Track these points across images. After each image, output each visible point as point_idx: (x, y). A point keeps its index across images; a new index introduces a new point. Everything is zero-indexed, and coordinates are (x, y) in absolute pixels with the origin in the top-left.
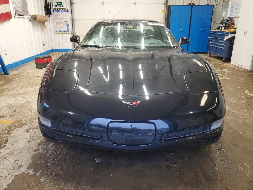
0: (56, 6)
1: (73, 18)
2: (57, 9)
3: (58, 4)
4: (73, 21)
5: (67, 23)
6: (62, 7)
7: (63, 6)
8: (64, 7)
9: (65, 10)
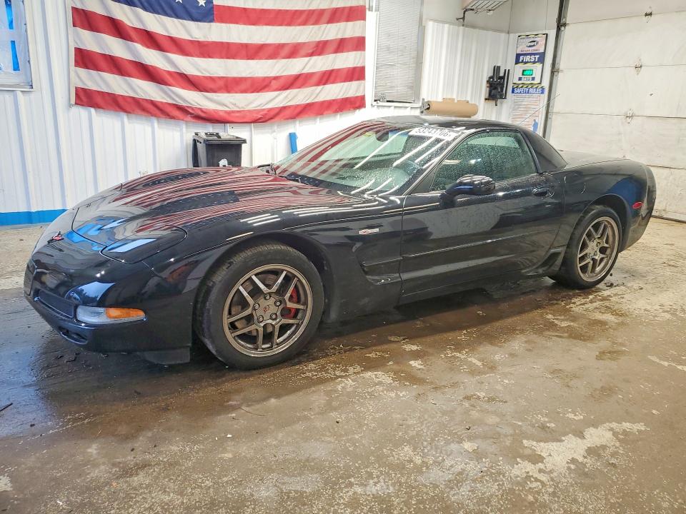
0: (520, 79)
1: (550, 108)
2: (521, 86)
3: (525, 73)
4: (549, 116)
5: (535, 120)
6: (532, 82)
7: (533, 79)
8: (537, 81)
9: (537, 88)
